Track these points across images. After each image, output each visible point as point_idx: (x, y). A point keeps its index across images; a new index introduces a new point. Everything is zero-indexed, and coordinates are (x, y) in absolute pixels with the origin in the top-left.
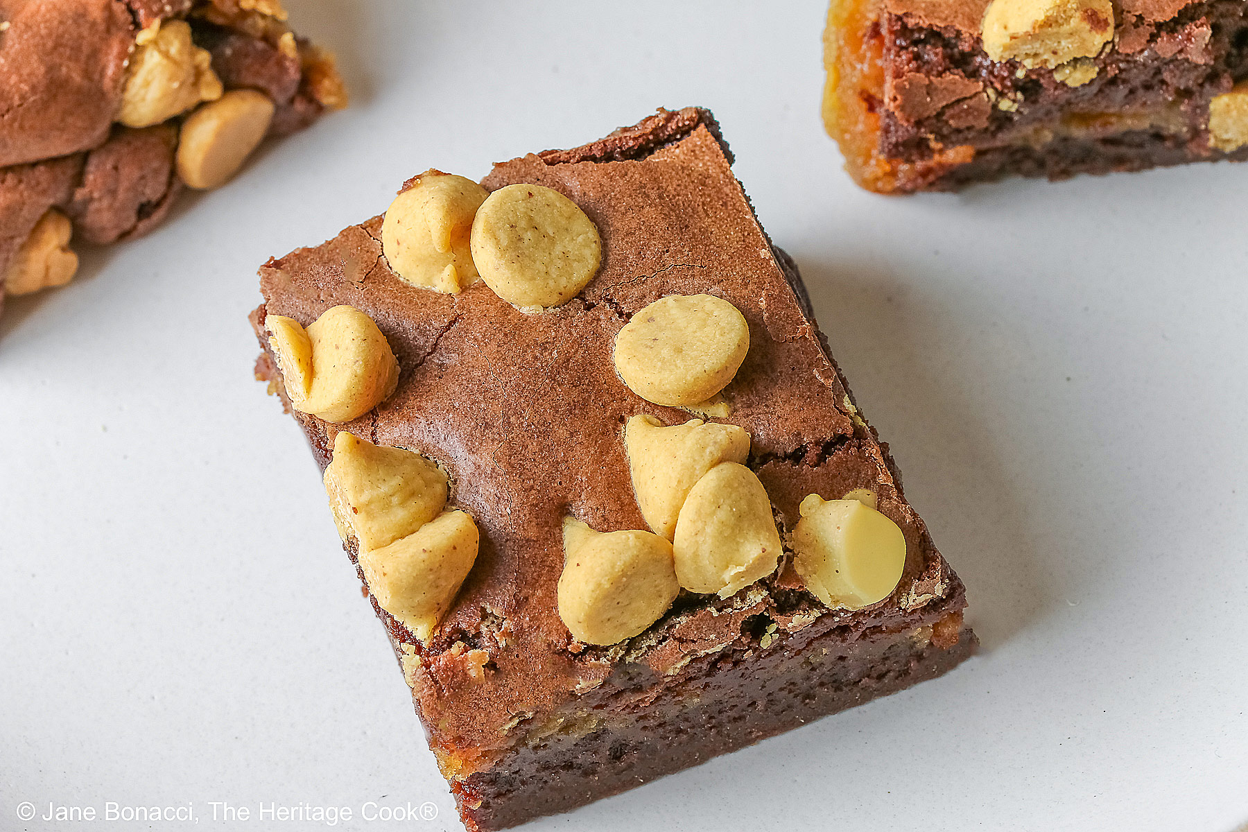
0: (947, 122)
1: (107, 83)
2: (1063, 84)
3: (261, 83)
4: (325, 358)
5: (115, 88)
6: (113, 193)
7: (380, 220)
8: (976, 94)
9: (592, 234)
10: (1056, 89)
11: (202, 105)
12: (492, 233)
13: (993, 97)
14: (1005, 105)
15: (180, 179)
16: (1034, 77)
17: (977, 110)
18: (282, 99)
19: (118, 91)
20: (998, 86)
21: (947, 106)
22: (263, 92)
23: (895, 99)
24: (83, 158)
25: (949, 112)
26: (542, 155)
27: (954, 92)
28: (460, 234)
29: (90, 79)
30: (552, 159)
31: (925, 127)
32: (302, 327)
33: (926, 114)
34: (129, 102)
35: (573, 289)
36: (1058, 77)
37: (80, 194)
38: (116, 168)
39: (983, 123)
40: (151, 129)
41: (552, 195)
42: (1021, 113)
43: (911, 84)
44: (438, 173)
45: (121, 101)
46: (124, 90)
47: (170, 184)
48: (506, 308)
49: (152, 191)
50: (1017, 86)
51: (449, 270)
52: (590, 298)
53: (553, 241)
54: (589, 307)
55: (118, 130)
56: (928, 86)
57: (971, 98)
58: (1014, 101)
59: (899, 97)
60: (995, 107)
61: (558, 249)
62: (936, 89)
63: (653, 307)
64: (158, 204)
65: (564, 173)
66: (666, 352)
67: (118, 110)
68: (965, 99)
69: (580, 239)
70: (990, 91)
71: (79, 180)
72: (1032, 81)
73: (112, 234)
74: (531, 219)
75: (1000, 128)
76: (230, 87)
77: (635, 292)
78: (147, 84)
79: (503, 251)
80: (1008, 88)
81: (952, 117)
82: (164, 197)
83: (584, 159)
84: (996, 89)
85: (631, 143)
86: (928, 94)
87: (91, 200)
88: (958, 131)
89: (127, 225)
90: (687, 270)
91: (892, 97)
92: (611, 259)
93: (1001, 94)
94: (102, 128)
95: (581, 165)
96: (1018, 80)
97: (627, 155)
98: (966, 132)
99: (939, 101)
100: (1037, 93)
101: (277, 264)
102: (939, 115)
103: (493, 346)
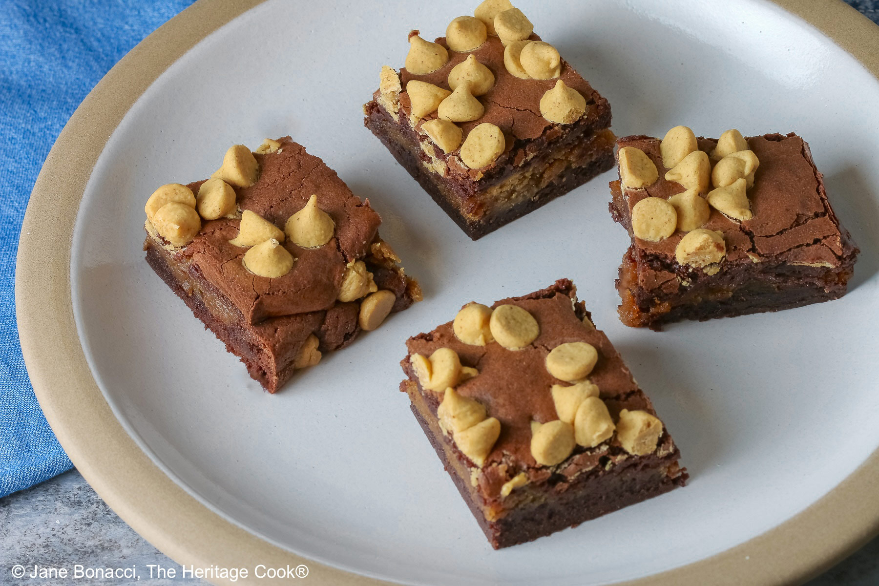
0: (662, 291)
1: (336, 283)
2: (706, 274)
3: (392, 287)
4: (437, 367)
5: (338, 284)
6: (336, 327)
7: (452, 322)
8: (674, 278)
9: (534, 322)
10: (704, 277)
11: (370, 294)
12: (499, 319)
13: (680, 280)
14: (684, 284)
15: (360, 326)
16: (696, 272)
17: (674, 285)
18: (399, 295)
19: (340, 286)
20: (682, 275)
21: (663, 284)
22: (393, 291)
23: (643, 281)
24: (325, 312)
25: (663, 286)
26: (513, 298)
27: (665, 278)
28: (486, 322)
29: (330, 281)
30: (516, 299)
31: (654, 293)
32: (427, 357)
33: (655, 287)
34: (343, 291)
35: (529, 341)
36: (705, 271)
37: (324, 327)
38: (337, 317)
39: (676, 291)
40: (350, 303)
41: (519, 309)
42: (690, 287)
43: (649, 274)
44: (474, 303)
45: (340, 290)
46: (342, 286)
47: (356, 327)
48: (504, 349)
49: (350, 328)
50: (689, 275)
51: (481, 337)
52: (536, 345)
53: (521, 324)
54: (536, 348)
55: (338, 303)
56: (655, 275)
57: (671, 280)
58: (688, 282)
59: (644, 280)
60: (681, 284)
61: (523, 327)
62: (659, 276)
63: (560, 347)
64: (351, 335)
65: (523, 303)
66: (567, 360)
67: (338, 294)
68: (669, 281)
69: (531, 324)
70: (679, 277)
71: (323, 322)
72: (695, 273)
73: (334, 346)
74: (512, 316)
75: (682, 294)
76: (380, 288)
77: (553, 343)
78: (351, 283)
79: (503, 326)
80: (686, 276)
81: (665, 288)
82: (354, 332)
83: (528, 299)
84: (681, 277)
85: (547, 292)
86: (656, 278)
87: (328, 330)
88: (666, 295)
89: (340, 343)
90: (572, 335)
91: (642, 280)
92: (543, 331)
93: (683, 279)
94: (333, 301)
95: (528, 301)
96: (690, 273)
97: (544, 297)
98: (670, 296)
99: (660, 282)
100: (697, 279)
101: (414, 339)
102: (660, 288)
103: (501, 362)
